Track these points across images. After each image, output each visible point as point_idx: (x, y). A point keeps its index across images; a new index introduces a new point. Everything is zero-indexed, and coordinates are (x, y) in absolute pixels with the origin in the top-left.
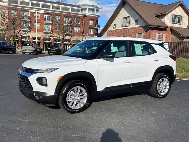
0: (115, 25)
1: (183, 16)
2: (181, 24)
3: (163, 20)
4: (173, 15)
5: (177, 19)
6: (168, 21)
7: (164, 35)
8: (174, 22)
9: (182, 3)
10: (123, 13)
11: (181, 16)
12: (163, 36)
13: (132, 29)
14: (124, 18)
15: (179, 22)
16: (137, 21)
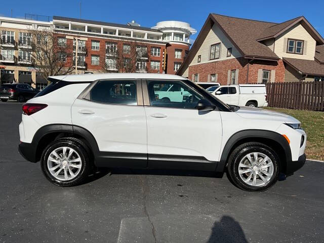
0: (200, 56)
1: (306, 41)
2: (302, 54)
3: (271, 47)
4: (289, 39)
5: (296, 46)
6: (279, 49)
7: (273, 73)
8: (290, 50)
9: (302, 20)
10: (212, 37)
11: (303, 41)
12: (270, 74)
13: (224, 62)
14: (212, 45)
15: (299, 50)
16: (230, 49)
